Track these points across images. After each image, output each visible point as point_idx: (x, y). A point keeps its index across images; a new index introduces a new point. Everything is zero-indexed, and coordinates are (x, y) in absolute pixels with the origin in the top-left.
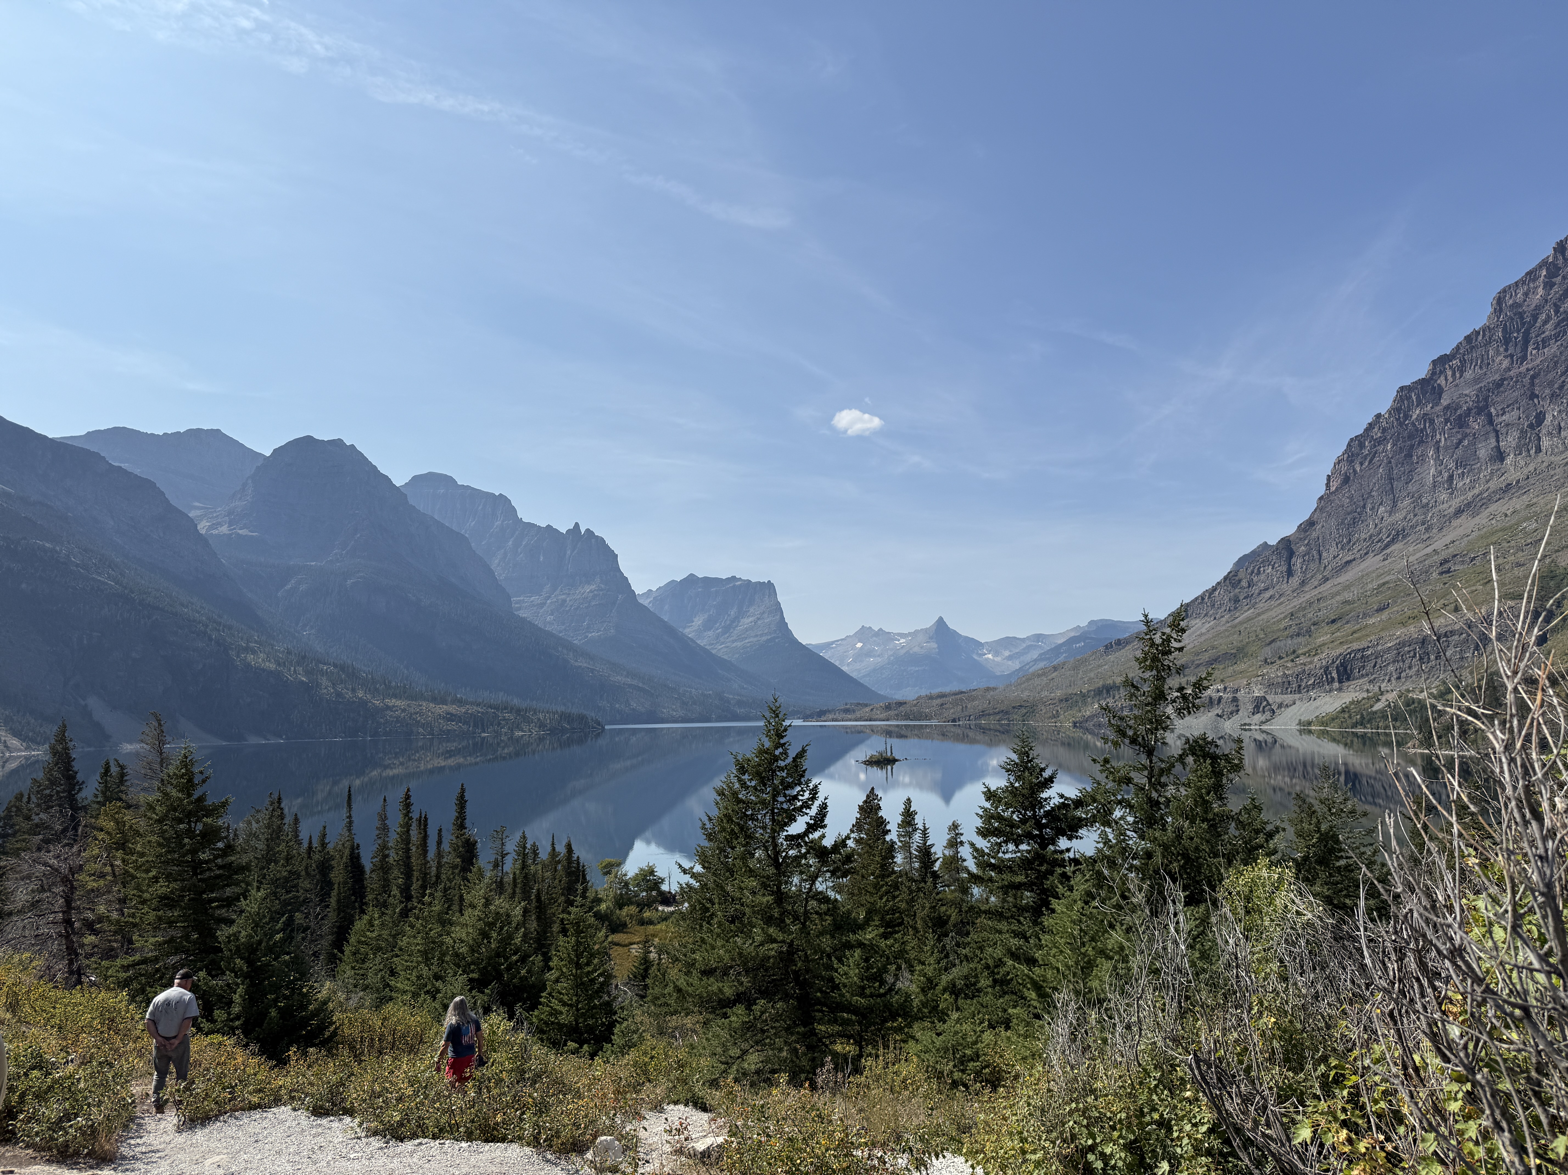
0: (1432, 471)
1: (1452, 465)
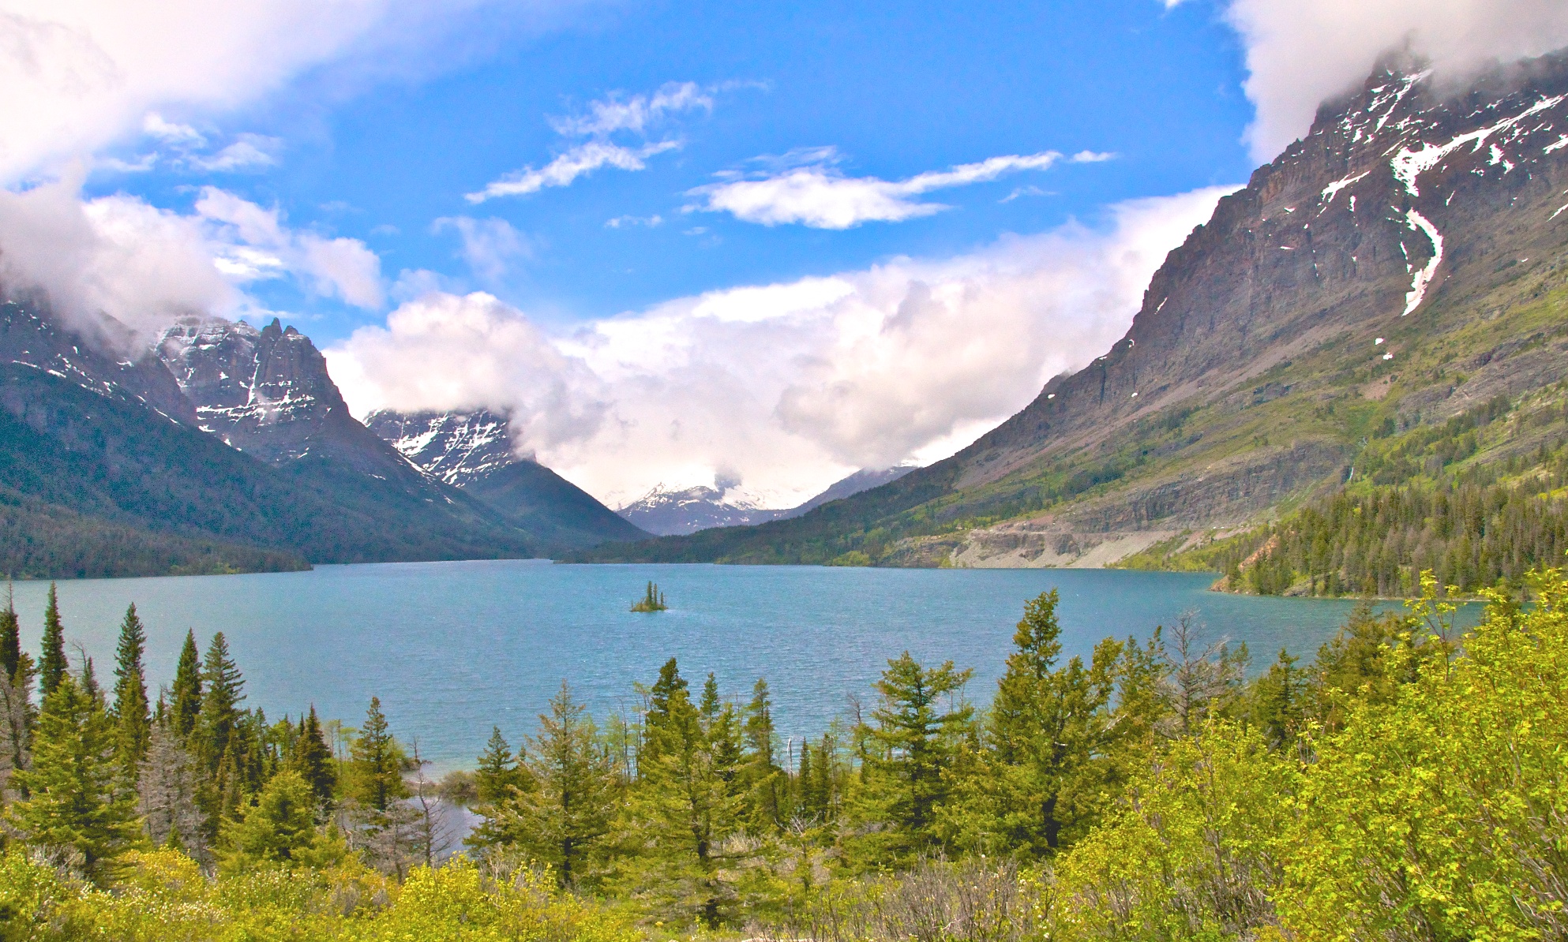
0: (1250, 292)
1: (1270, 287)
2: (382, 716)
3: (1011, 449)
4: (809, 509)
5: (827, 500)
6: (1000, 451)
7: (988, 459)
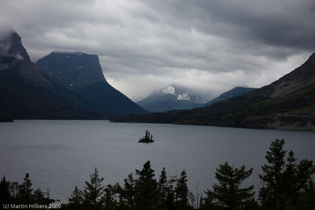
2: (30, 181)
3: (294, 82)
4: (212, 104)
5: (218, 101)
6: (290, 83)
7: (284, 86)
